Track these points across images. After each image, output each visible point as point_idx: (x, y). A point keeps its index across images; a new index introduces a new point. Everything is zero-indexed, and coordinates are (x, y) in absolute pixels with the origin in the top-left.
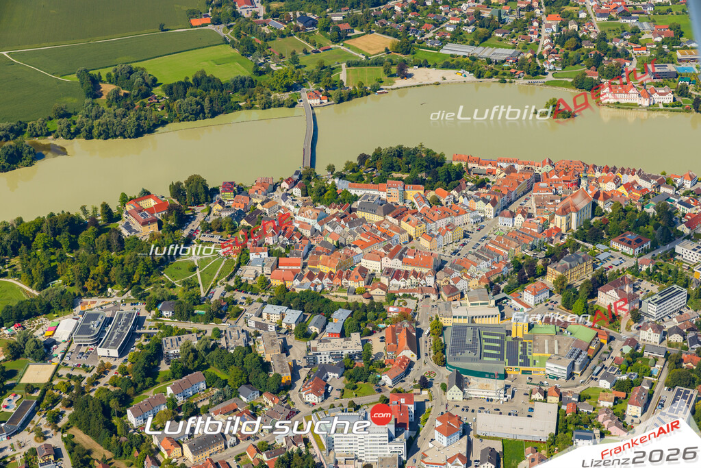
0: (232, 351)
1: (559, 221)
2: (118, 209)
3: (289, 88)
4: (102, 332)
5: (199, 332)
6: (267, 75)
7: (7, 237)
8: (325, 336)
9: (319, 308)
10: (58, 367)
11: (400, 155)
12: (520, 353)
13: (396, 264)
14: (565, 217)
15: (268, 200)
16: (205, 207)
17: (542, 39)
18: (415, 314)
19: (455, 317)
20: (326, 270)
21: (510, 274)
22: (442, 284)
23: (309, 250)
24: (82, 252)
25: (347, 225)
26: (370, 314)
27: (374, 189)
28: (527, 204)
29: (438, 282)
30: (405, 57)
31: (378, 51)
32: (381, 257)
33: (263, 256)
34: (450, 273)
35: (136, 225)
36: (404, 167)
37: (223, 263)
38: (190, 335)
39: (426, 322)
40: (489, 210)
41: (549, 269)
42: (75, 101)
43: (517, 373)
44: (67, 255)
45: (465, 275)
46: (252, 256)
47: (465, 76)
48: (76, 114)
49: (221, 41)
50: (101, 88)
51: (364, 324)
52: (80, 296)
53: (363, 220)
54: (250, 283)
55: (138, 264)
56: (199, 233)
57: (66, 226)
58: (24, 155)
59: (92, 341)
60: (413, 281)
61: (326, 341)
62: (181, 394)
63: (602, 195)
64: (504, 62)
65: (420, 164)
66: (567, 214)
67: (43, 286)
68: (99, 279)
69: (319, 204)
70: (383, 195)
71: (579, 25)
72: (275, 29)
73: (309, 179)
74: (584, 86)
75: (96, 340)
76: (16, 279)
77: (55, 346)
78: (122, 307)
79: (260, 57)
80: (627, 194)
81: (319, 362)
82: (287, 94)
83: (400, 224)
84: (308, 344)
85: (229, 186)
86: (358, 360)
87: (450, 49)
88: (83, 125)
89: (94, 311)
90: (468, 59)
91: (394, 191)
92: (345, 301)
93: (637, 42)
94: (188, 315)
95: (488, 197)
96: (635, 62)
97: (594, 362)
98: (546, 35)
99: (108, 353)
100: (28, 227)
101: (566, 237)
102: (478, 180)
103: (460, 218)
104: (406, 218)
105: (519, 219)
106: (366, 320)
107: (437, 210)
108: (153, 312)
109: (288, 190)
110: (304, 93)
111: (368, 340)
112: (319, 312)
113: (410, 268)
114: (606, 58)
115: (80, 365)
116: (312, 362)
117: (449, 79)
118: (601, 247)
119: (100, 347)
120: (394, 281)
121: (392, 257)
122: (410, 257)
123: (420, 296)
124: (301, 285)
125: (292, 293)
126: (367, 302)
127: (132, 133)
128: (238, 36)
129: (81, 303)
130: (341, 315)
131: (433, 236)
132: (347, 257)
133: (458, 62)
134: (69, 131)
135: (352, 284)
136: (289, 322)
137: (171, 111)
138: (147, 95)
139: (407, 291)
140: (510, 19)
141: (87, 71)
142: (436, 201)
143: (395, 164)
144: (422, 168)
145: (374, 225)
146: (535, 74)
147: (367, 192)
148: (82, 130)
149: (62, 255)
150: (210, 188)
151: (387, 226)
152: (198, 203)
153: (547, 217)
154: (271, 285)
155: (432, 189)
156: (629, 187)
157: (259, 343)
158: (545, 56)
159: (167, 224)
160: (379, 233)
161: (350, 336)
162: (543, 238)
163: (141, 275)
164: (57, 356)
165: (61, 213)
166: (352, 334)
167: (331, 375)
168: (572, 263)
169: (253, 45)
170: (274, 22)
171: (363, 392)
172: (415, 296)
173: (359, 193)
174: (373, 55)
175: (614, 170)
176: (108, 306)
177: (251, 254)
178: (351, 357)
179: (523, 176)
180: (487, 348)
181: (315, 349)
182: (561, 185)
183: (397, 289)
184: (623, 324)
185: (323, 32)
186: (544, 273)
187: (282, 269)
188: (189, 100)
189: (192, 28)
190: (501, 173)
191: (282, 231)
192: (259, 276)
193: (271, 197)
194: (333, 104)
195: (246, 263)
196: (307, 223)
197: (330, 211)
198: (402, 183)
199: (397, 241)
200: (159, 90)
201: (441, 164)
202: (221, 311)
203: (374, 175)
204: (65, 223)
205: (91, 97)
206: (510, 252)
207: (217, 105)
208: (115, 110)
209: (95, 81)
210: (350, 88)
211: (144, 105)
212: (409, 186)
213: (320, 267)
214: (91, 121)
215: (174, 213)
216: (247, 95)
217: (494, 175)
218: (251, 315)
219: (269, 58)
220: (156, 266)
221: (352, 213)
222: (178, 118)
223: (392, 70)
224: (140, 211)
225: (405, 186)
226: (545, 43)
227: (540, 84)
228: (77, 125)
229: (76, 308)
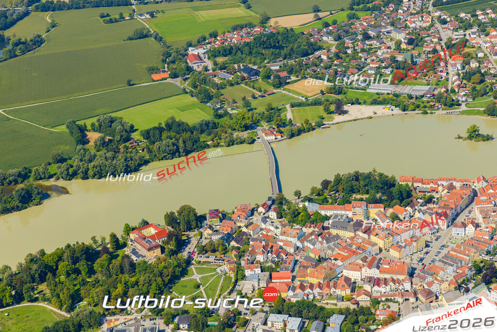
2: (122, 237)
3: (247, 128)
6: (225, 117)
7: (35, 267)
9: (316, 315)
11: (357, 179)
13: (375, 273)
15: (250, 224)
16: (196, 232)
17: (450, 76)
18: (399, 315)
20: (315, 281)
21: (472, 277)
22: (417, 288)
23: (295, 264)
24: (99, 276)
25: (324, 241)
26: (361, 318)
27: (341, 209)
28: (471, 216)
29: (414, 286)
30: (340, 97)
31: (315, 93)
32: (361, 268)
33: (257, 272)
34: (424, 278)
35: (142, 251)
37: (223, 278)
40: (443, 222)
42: (67, 147)
44: (88, 280)
45: (436, 279)
46: (248, 273)
47: (393, 110)
48: (70, 159)
49: (181, 92)
50: (87, 136)
51: (357, 326)
52: (105, 315)
53: (337, 237)
54: (249, 295)
55: (151, 285)
56: (196, 254)
57: (83, 254)
58: (34, 196)
60: (392, 287)
64: (422, 97)
65: (376, 186)
67: (71, 309)
69: (294, 224)
70: (350, 214)
71: (479, 62)
72: (224, 79)
73: (281, 203)
74: (495, 113)
76: (46, 303)
78: (142, 323)
79: (218, 103)
82: (245, 133)
83: (369, 238)
85: (215, 213)
87: (374, 89)
88: (80, 168)
89: (119, 327)
90: (392, 95)
91: (358, 210)
92: (334, 307)
94: (202, 326)
95: (440, 211)
98: (453, 73)
100: (52, 257)
102: (426, 197)
104: (374, 233)
105: (470, 229)
106: (358, 323)
108: (172, 326)
109: (264, 214)
110: (259, 131)
112: (316, 318)
113: (388, 276)
117: (379, 113)
120: (376, 288)
121: (370, 267)
122: (385, 266)
123: (400, 300)
124: (295, 296)
125: (289, 303)
126: (353, 307)
127: (121, 172)
128: (194, 87)
129: (106, 320)
130: (337, 320)
131: (400, 247)
132: (331, 269)
133: (384, 99)
134: (68, 173)
135: (339, 292)
136: (292, 328)
137: (151, 152)
138: (128, 139)
139: (388, 296)
140: (419, 61)
141: (74, 122)
142: (395, 217)
143: (355, 187)
144: (378, 189)
146: (451, 105)
147: (335, 212)
148: (79, 172)
149: (84, 280)
150: (198, 215)
151: (360, 241)
152: (190, 229)
153: (494, 226)
155: (389, 206)
158: (457, 90)
159: (169, 248)
160: (354, 247)
162: (495, 244)
163: (155, 294)
165: (75, 243)
169: (209, 94)
170: (222, 74)
172: (396, 300)
173: (329, 213)
174: (311, 97)
176: (130, 323)
177: (246, 271)
179: (464, 191)
183: (379, 294)
185: (265, 80)
187: (277, 283)
188: (166, 142)
189: (154, 82)
190: (443, 190)
191: (269, 249)
192: (256, 289)
193: (251, 221)
194: (286, 139)
195: (242, 279)
196: (289, 241)
197: (307, 230)
198: (365, 203)
199: (370, 253)
200: (137, 135)
201: (394, 185)
202: (231, 322)
203: (337, 198)
204: (82, 252)
205: (81, 144)
206: (470, 257)
207: (189, 145)
208: (105, 154)
209: (82, 130)
210: (298, 125)
211: (127, 148)
212: (371, 205)
213: (309, 279)
214: (86, 164)
215: (174, 239)
216: (212, 136)
217: (437, 192)
218: (257, 323)
219: (224, 104)
220: (165, 285)
221: (326, 231)
222: (158, 157)
223: (330, 108)
224: (144, 238)
225: (367, 205)
226: (453, 80)
227: (456, 113)
228: (74, 168)
229: (103, 326)
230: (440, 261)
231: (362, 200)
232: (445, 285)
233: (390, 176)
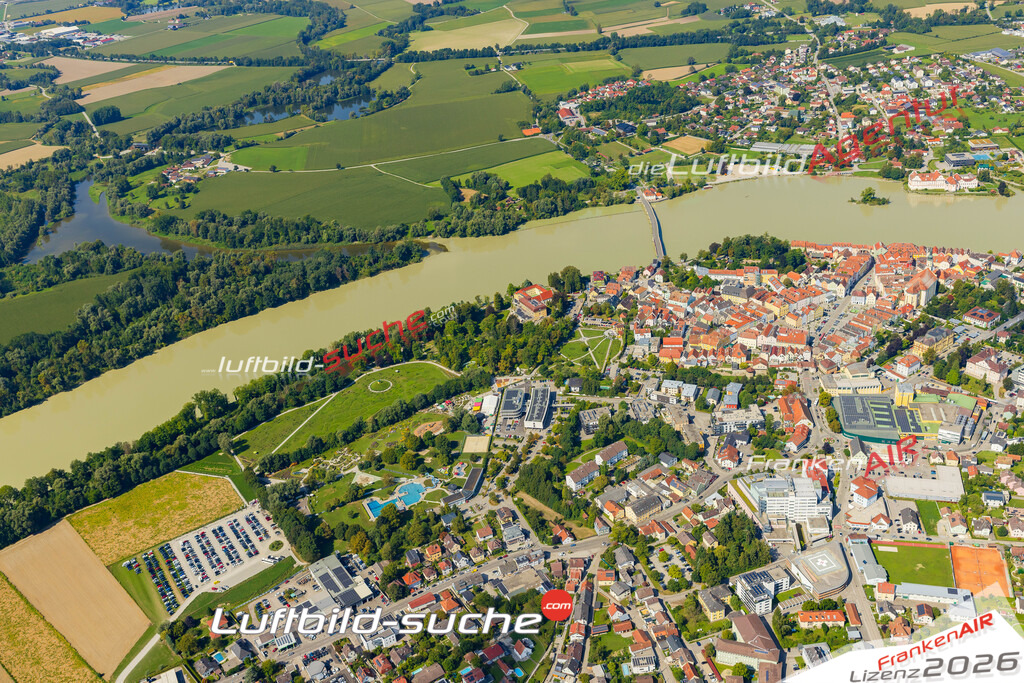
0: (645, 422)
1: (909, 299)
2: (507, 297)
3: (626, 187)
4: (524, 407)
5: (608, 405)
6: (602, 176)
8: (723, 407)
9: (711, 382)
10: (492, 438)
11: (748, 243)
12: (910, 420)
13: (772, 341)
14: (916, 295)
15: (636, 287)
16: (581, 294)
17: (840, 135)
18: (799, 385)
19: (840, 388)
20: (708, 348)
21: (876, 348)
22: (818, 358)
23: (686, 329)
24: (485, 335)
25: (716, 307)
26: (759, 387)
27: (732, 274)
28: (870, 284)
29: (814, 356)
31: (695, 151)
32: (756, 336)
33: (647, 337)
34: (825, 348)
35: (528, 312)
36: (754, 254)
37: (611, 342)
38: (602, 409)
39: (812, 393)
40: (841, 290)
41: (915, 342)
42: (443, 204)
45: (837, 349)
46: (637, 337)
48: (447, 216)
49: (555, 148)
50: (462, 193)
51: (756, 395)
52: (494, 376)
53: (730, 302)
54: (640, 360)
55: (540, 346)
56: (582, 316)
57: (469, 314)
58: (414, 253)
59: (517, 415)
60: (791, 356)
61: (728, 412)
62: (610, 461)
63: (942, 274)
65: (769, 251)
66: (918, 292)
67: (460, 368)
68: (509, 359)
69: (683, 289)
70: (742, 279)
71: (872, 120)
72: (599, 135)
73: (667, 266)
74: (891, 175)
75: (520, 414)
76: (435, 361)
77: (484, 419)
78: (533, 384)
79: (593, 160)
80: (962, 273)
81: (726, 431)
82: (624, 192)
83: (764, 305)
84: (712, 415)
85: (599, 275)
86: (761, 429)
88: (458, 226)
89: (511, 388)
91: (750, 275)
92: (731, 375)
93: (929, 134)
94: (594, 390)
95: (838, 279)
96: (931, 151)
97: (979, 427)
98: (843, 131)
99: (533, 425)
101: (919, 313)
102: (820, 263)
103: (817, 298)
104: (769, 299)
105: (871, 298)
106: (757, 392)
107: (794, 292)
108: (563, 389)
109: (650, 277)
110: (638, 190)
111: (764, 410)
112: (711, 386)
113: (786, 345)
114: (905, 150)
115: (511, 436)
116: (719, 432)
118: (953, 321)
119: (526, 420)
120: (774, 357)
121: (767, 335)
122: (782, 335)
123: (800, 370)
124: (688, 362)
125: (683, 369)
126: (749, 376)
127: (499, 230)
128: (568, 143)
129: (497, 381)
130: (734, 388)
131: (798, 315)
132: (725, 336)
134: (446, 230)
135: (734, 360)
136: (687, 395)
137: (529, 211)
138: (504, 197)
139: (786, 365)
140: (807, 118)
141: (448, 178)
142: (789, 284)
143: (746, 252)
144: (771, 254)
145: (741, 306)
146: (843, 166)
147: (726, 277)
148: (457, 229)
149: (471, 339)
150: (583, 277)
151: (754, 307)
152: (574, 290)
153: (897, 295)
154: (660, 362)
155: (783, 272)
156: (963, 265)
157: (665, 415)
159: (555, 310)
160: (748, 313)
161: (748, 407)
162: (898, 314)
163: (544, 356)
164: (489, 429)
165: (461, 303)
166: (751, 406)
167: (739, 442)
168: (936, 337)
169: (584, 150)
170: (596, 129)
171: (772, 457)
172: (795, 370)
173: (719, 278)
174: (691, 155)
175: (944, 250)
176: (521, 384)
177: (635, 335)
178: (754, 426)
179: (862, 258)
180: (877, 416)
181: (721, 419)
182: (899, 266)
183: (776, 363)
184: (996, 391)
185: (642, 137)
186: (910, 346)
187: (668, 348)
188: (543, 201)
189: (525, 137)
190: (839, 257)
191: (659, 314)
192: (647, 354)
193: (637, 284)
194: (667, 199)
195: (632, 343)
196: (679, 306)
197: (697, 295)
198: (757, 268)
199: (765, 320)
200: (513, 193)
201: (786, 250)
202: (623, 387)
203: (726, 262)
204: (467, 311)
205: (456, 201)
206: (873, 328)
207: (567, 204)
208: (483, 211)
209: (457, 186)
210: (679, 185)
211: (504, 206)
212: (763, 271)
213: (701, 345)
214: (464, 222)
215: (559, 301)
216: (590, 195)
217: (832, 258)
218: (650, 389)
219: (600, 161)
220: (554, 347)
221: (717, 296)
222: (536, 216)
224: (530, 299)
225: (760, 271)
227: (848, 175)
228: (452, 225)
229: (494, 386)
230: (841, 330)
231: (754, 265)
232: (847, 356)
233: (783, 240)
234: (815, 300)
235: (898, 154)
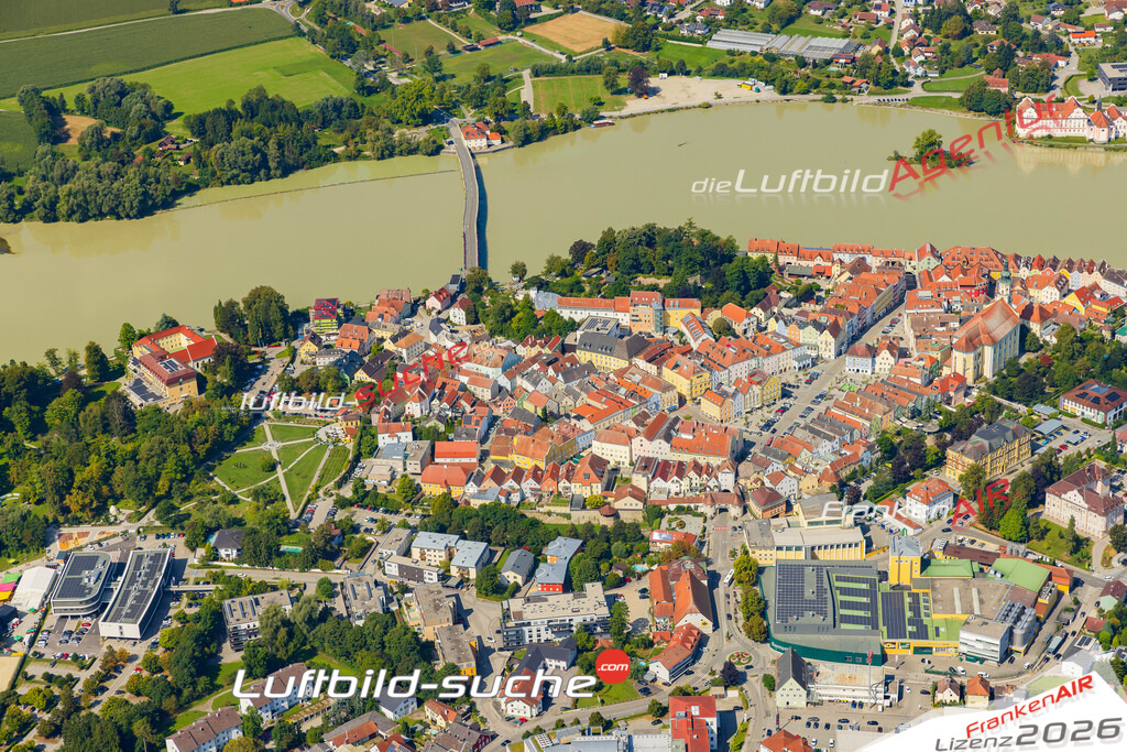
0: (360, 623)
1: (961, 362)
2: (117, 354)
3: (426, 118)
4: (106, 591)
5: (292, 587)
6: (382, 95)
8: (535, 589)
9: (519, 537)
10: (24, 661)
11: (651, 243)
12: (909, 614)
13: (659, 449)
14: (972, 355)
15: (404, 333)
16: (284, 347)
17: (897, 20)
18: (702, 544)
19: (779, 548)
20: (526, 463)
21: (874, 465)
22: (749, 486)
23: (491, 425)
24: (54, 437)
25: (560, 377)
26: (618, 546)
27: (607, 308)
28: (894, 332)
29: (742, 482)
30: (643, 57)
31: (590, 46)
32: (630, 438)
33: (403, 440)
34: (764, 465)
35: (155, 385)
36: (660, 265)
37: (328, 453)
38: (276, 594)
39: (724, 558)
40: (826, 343)
41: (950, 453)
42: (18, 148)
43: (904, 652)
44: (28, 444)
45: (792, 467)
46: (383, 440)
47: (759, 91)
48: (21, 174)
49: (291, 31)
50: (66, 124)
51: (607, 564)
52: (57, 524)
53: (590, 367)
54: (381, 491)
55: (165, 460)
57: (21, 388)
59: (88, 609)
60: (694, 482)
61: (538, 599)
62: (268, 708)
63: (1036, 313)
64: (829, 62)
65: (690, 259)
66: (975, 348)
68: (93, 489)
69: (501, 338)
70: (625, 319)
72: (391, 6)
73: (479, 290)
74: (983, 105)
75: (94, 607)
77: (15, 620)
78: (139, 543)
79: (367, 60)
80: (1082, 310)
81: (527, 640)
82: (423, 130)
83: (660, 374)
84: (505, 607)
85: (328, 307)
86: (600, 634)
87: (724, 41)
88: (38, 196)
89: (85, 550)
90: (761, 58)
91: (643, 311)
92: (565, 522)
93: (1076, 22)
94: (267, 554)
95: (823, 320)
96: (1075, 59)
97: (1048, 628)
98: (905, 11)
99: (119, 631)
101: (975, 393)
102: (800, 287)
103: (773, 359)
104: (671, 362)
105: (885, 360)
106: (610, 557)
107: (729, 346)
108: (201, 552)
109: (439, 312)
110: (454, 127)
111: (616, 596)
112: (519, 544)
113: (686, 458)
114: (1020, 53)
115: (67, 655)
116: (514, 640)
117: (728, 97)
118: (1043, 409)
119: (105, 620)
120: (659, 483)
121: (650, 436)
122: (684, 436)
123: (708, 510)
124: (481, 494)
125: (465, 510)
126: (609, 523)
127: (132, 208)
128: (321, 22)
129: (60, 535)
130: (563, 550)
131: (724, 395)
132: (565, 438)
133: (743, 65)
134: (12, 206)
135: (578, 489)
136: (464, 565)
137: (205, 166)
138: (156, 135)
139: (683, 500)
141: (37, 92)
142: (724, 330)
143: (642, 260)
144: (693, 266)
145: (612, 376)
146: (890, 85)
147: (593, 313)
148: (36, 204)
149: (18, 445)
150: (290, 311)
151: (637, 378)
152: (270, 340)
153: (937, 355)
154: (423, 495)
155: (716, 305)
156: (1085, 294)
157: (408, 607)
158: (906, 50)
159: (215, 381)
160: (623, 391)
161: (582, 589)
162: (933, 394)
163: (172, 481)
164: (21, 640)
165: (8, 364)
166: (588, 586)
167: (552, 663)
168: (993, 441)
169: (351, 38)
171: (615, 695)
172: (699, 510)
173: (578, 315)
174: (581, 54)
175: (1054, 263)
176: (112, 542)
177: (380, 437)
178: (588, 628)
179: (886, 278)
180: (845, 605)
181: (519, 615)
182: (957, 294)
183: (664, 497)
184: (1097, 553)
185: (483, 11)
186: (940, 462)
187: (443, 464)
188: (238, 144)
189: (231, 6)
190: (842, 273)
191: (437, 390)
192: (398, 477)
193: (408, 327)
194: (513, 147)
195: (371, 454)
196: (482, 375)
197: (526, 352)
198: (659, 295)
199: (657, 406)
200: (178, 127)
201: (730, 259)
202: (331, 547)
203: (602, 282)
204: (18, 383)
205: (48, 140)
206: (874, 423)
207: (292, 153)
208: (97, 166)
209: (55, 111)
210: (542, 116)
211: (152, 155)
212: (672, 301)
213: (514, 458)
214: (52, 188)
215: (227, 361)
216: (347, 133)
217: (828, 277)
218: (389, 552)
219: (383, 62)
220: (198, 462)
221: (567, 355)
222: (219, 178)
223: (619, 81)
224: (162, 358)
225: (664, 301)
226: (904, 26)
227: (899, 103)
228: (26, 195)
229: (52, 547)
231: (654, 288)
232: (810, 482)
233: (724, 237)
234: (770, 365)
235: (1005, 60)
